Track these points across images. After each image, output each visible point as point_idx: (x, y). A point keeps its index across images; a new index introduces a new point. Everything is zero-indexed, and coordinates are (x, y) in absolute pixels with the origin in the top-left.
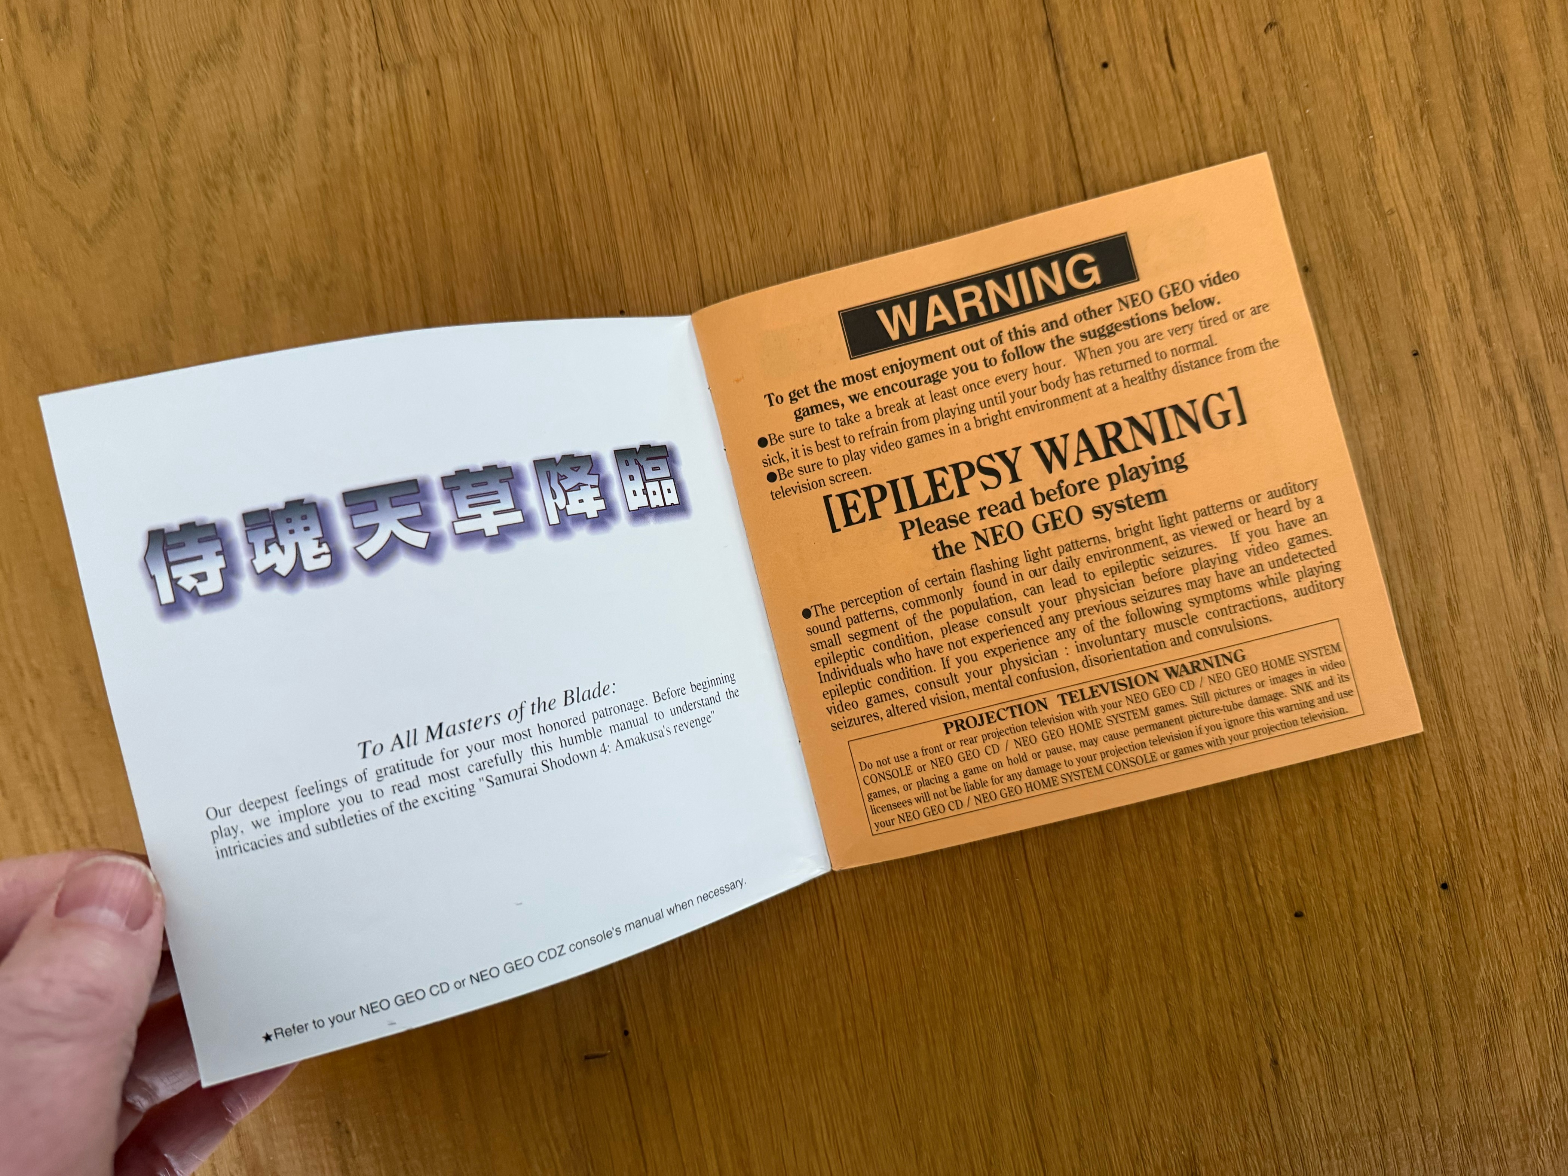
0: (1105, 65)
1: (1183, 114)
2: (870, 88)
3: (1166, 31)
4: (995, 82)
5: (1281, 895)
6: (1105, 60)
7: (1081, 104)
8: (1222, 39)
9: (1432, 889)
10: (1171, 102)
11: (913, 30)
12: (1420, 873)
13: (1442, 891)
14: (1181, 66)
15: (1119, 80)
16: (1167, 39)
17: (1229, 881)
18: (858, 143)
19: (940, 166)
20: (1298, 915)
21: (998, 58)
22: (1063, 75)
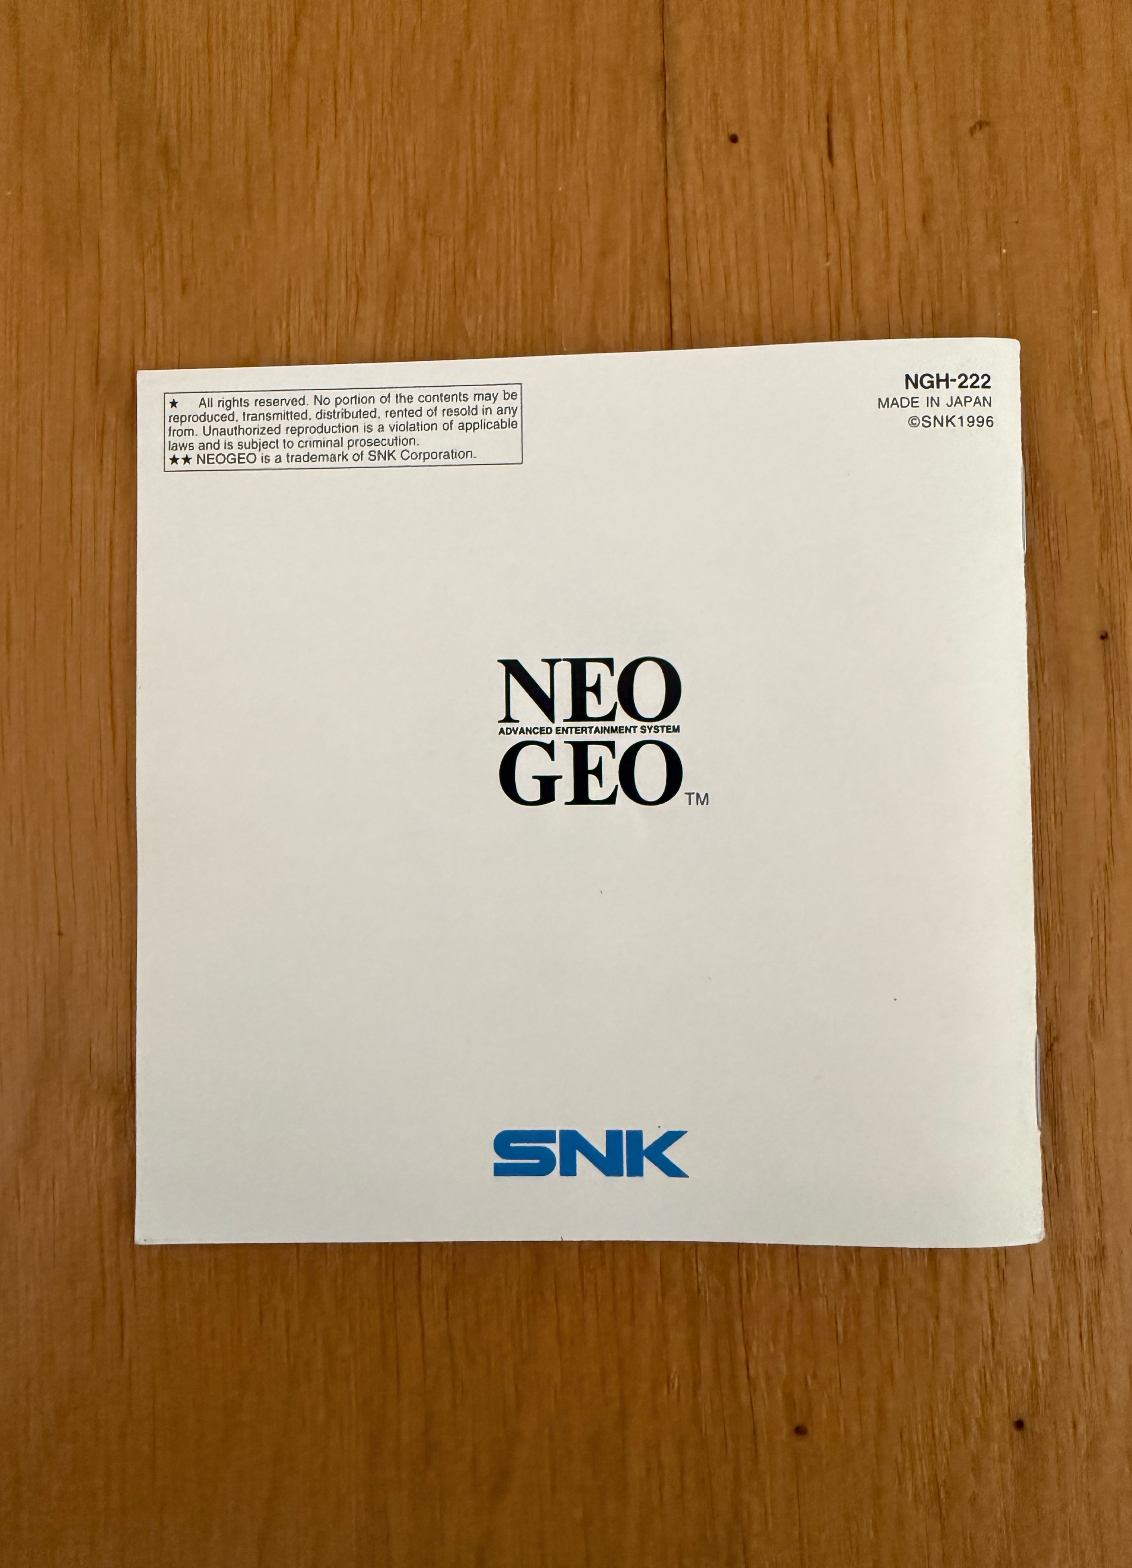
0: (734, 139)
1: (832, 230)
2: (392, 112)
3: (829, 105)
4: (573, 133)
5: (779, 1395)
6: (734, 130)
7: (689, 188)
8: (908, 131)
9: (1000, 1427)
10: (818, 209)
11: (469, 37)
12: (986, 1398)
13: (1016, 1433)
14: (841, 161)
15: (749, 164)
16: (829, 119)
17: (706, 1361)
18: (360, 189)
19: (472, 243)
20: (800, 1431)
21: (583, 99)
22: (671, 140)
